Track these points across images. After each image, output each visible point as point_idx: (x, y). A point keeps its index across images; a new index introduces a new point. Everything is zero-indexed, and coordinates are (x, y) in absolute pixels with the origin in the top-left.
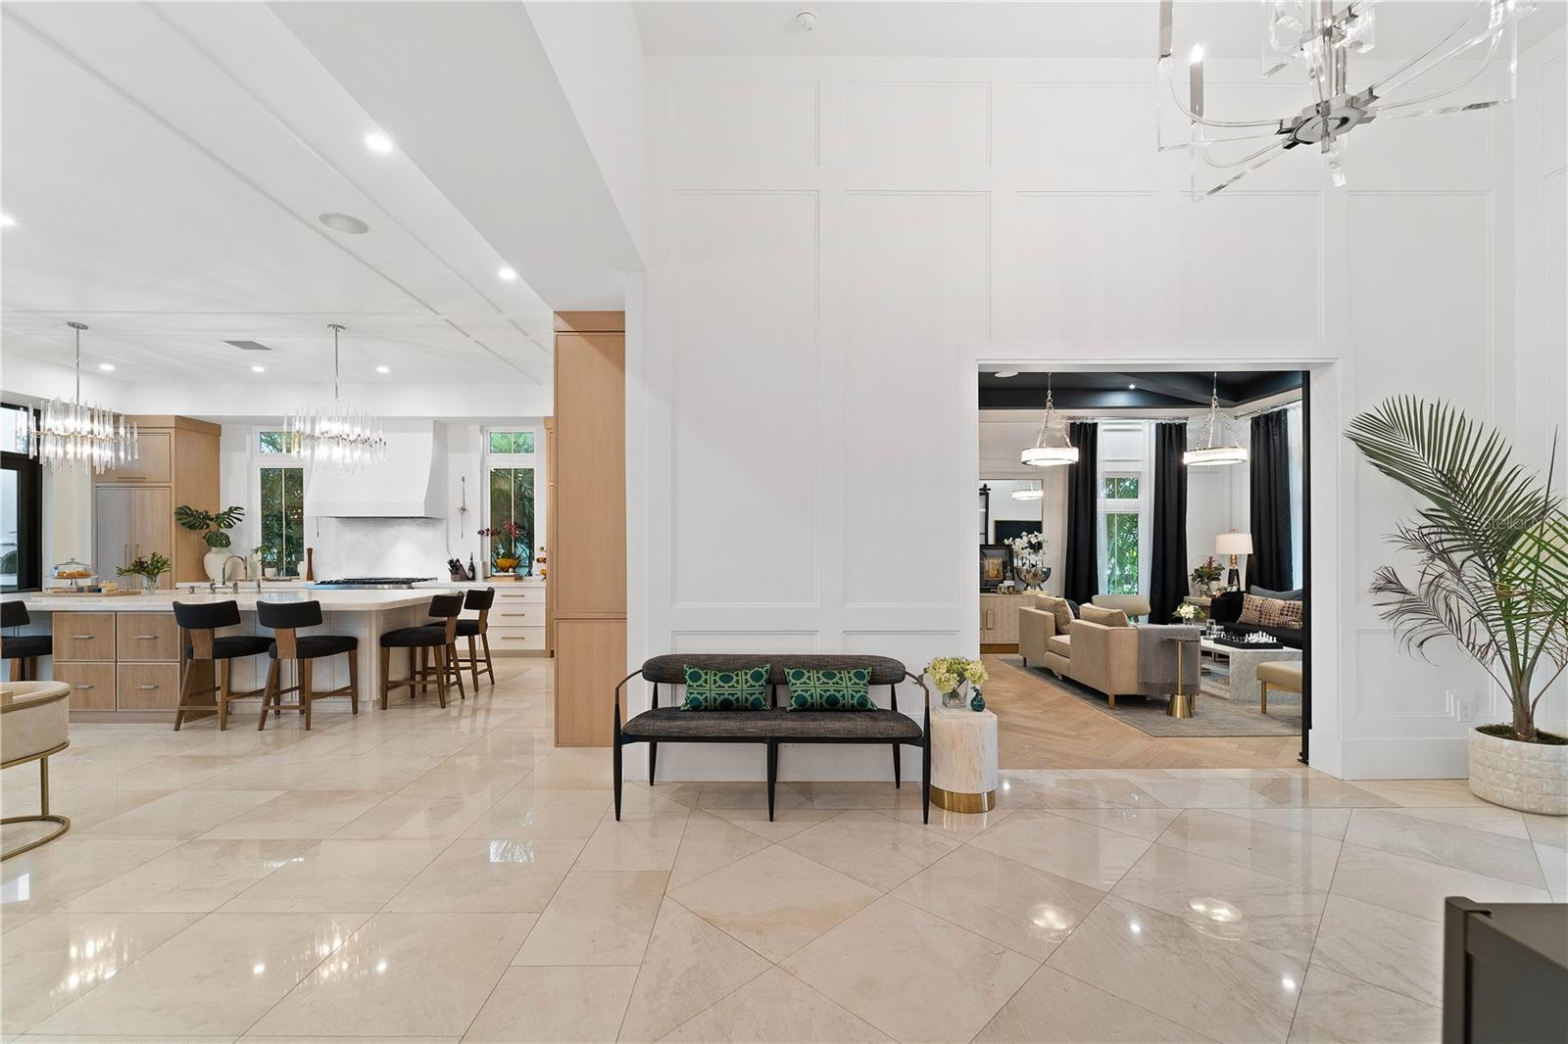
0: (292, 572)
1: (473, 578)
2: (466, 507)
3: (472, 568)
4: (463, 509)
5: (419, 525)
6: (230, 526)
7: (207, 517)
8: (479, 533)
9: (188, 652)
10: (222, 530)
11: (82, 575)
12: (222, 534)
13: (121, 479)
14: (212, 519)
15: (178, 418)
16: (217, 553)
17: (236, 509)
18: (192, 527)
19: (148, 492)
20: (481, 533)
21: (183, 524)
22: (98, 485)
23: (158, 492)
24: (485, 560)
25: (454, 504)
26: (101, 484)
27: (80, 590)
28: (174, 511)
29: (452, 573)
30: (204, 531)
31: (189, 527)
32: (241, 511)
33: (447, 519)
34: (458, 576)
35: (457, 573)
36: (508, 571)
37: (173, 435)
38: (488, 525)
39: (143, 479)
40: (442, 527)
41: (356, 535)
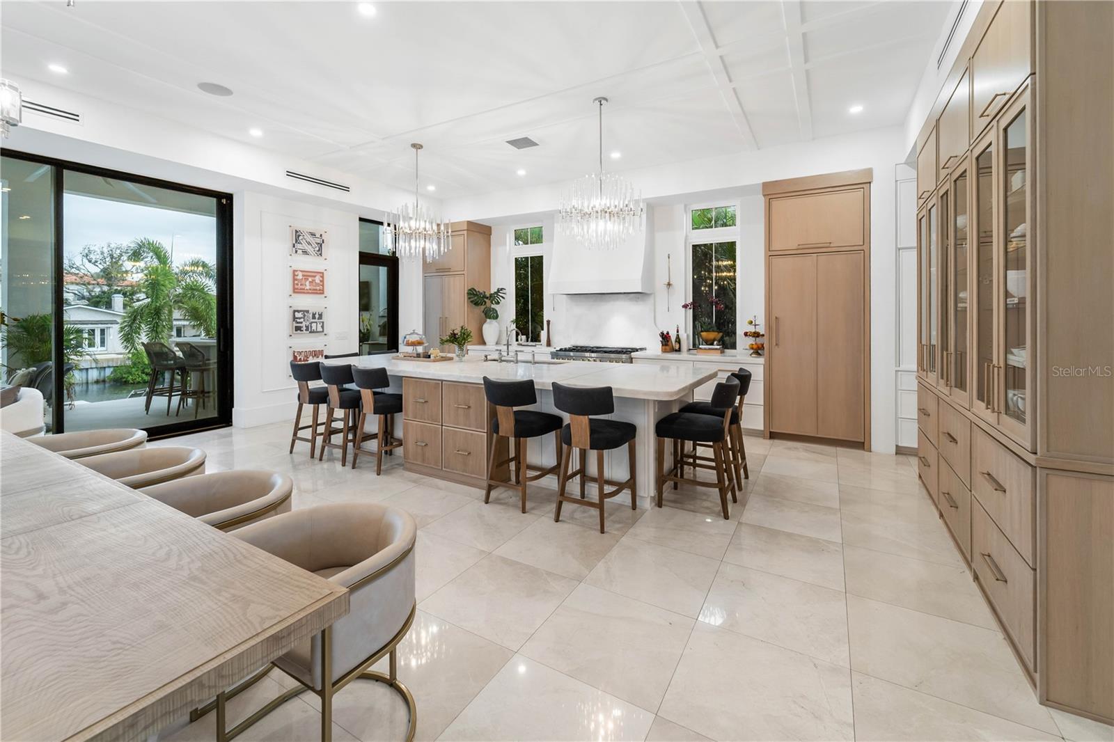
0: (536, 338)
1: (679, 350)
2: (671, 283)
3: (678, 340)
4: (669, 284)
5: (631, 300)
6: (498, 303)
7: (485, 297)
8: (683, 307)
9: (494, 427)
10: (493, 306)
11: (420, 343)
12: (493, 309)
13: (438, 270)
14: (487, 298)
15: (469, 223)
16: (490, 323)
17: (502, 289)
18: (476, 304)
19: (452, 279)
20: (685, 306)
21: (472, 302)
22: (426, 275)
23: (457, 278)
24: (688, 332)
25: (661, 280)
26: (429, 275)
27: (418, 356)
28: (466, 292)
29: (663, 345)
30: (483, 307)
31: (475, 304)
32: (504, 291)
33: (654, 294)
34: (667, 347)
35: (666, 345)
36: (712, 344)
37: (466, 235)
38: (690, 300)
39: (449, 270)
40: (651, 300)
41: (580, 309)
